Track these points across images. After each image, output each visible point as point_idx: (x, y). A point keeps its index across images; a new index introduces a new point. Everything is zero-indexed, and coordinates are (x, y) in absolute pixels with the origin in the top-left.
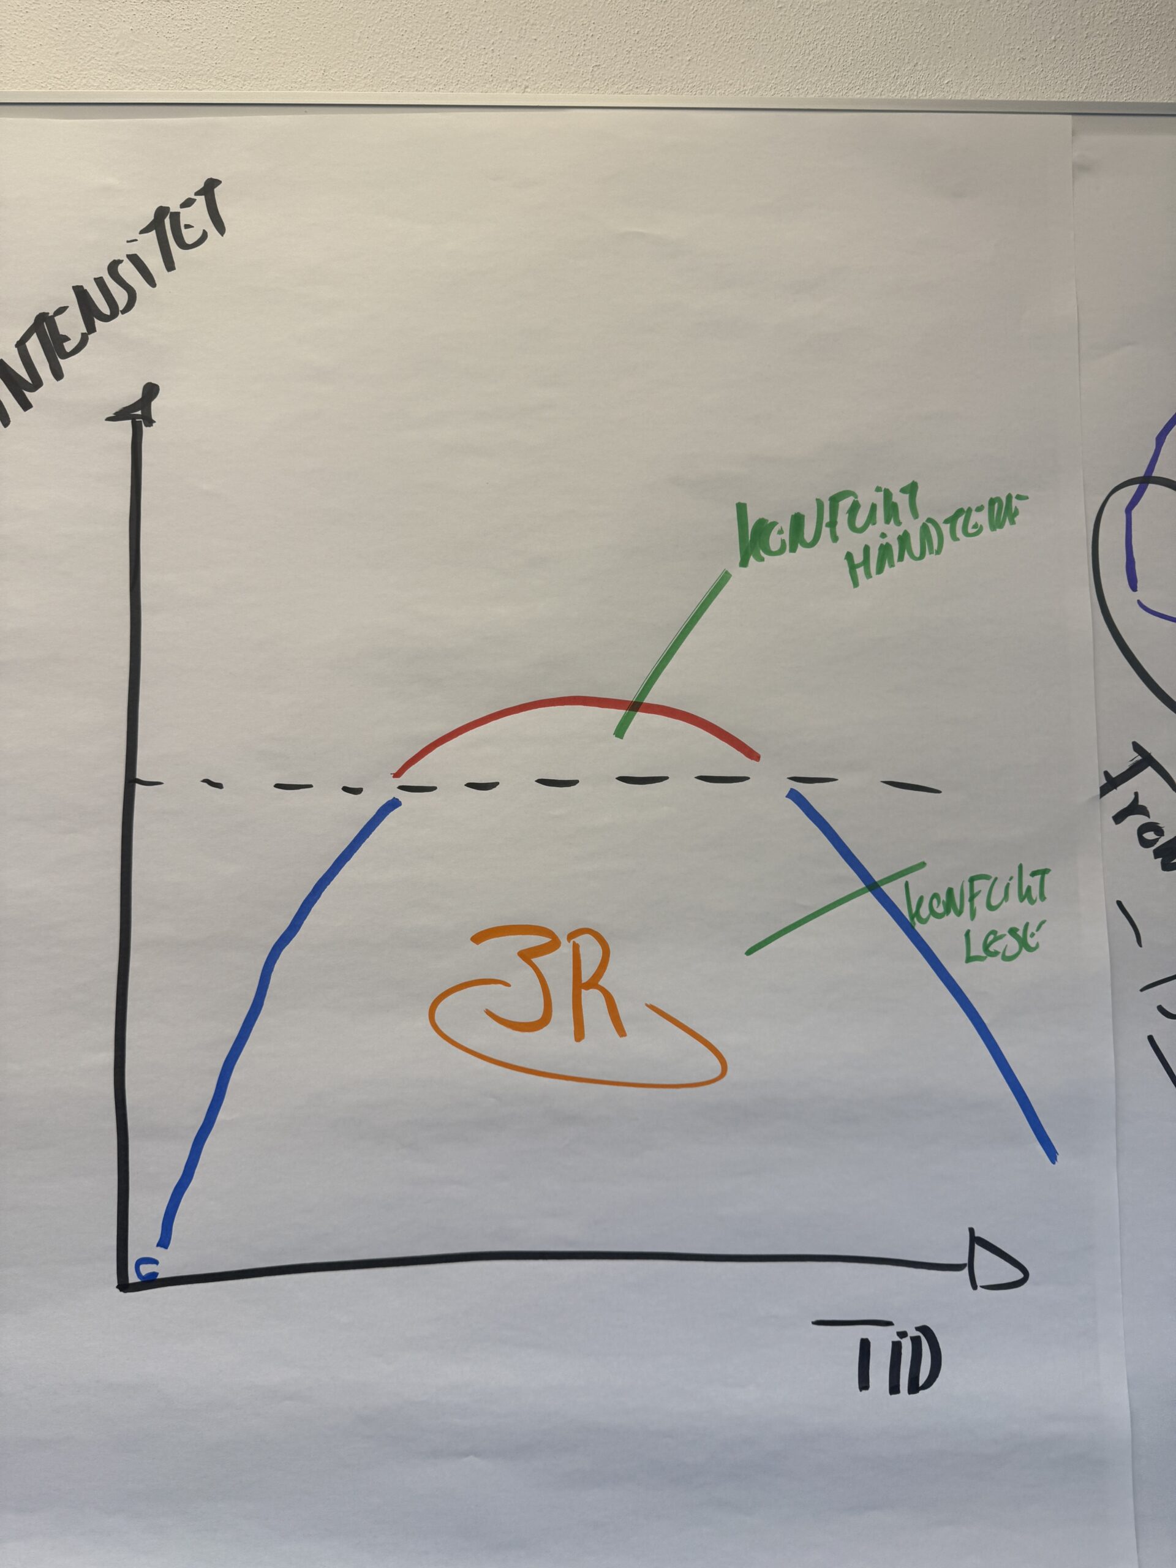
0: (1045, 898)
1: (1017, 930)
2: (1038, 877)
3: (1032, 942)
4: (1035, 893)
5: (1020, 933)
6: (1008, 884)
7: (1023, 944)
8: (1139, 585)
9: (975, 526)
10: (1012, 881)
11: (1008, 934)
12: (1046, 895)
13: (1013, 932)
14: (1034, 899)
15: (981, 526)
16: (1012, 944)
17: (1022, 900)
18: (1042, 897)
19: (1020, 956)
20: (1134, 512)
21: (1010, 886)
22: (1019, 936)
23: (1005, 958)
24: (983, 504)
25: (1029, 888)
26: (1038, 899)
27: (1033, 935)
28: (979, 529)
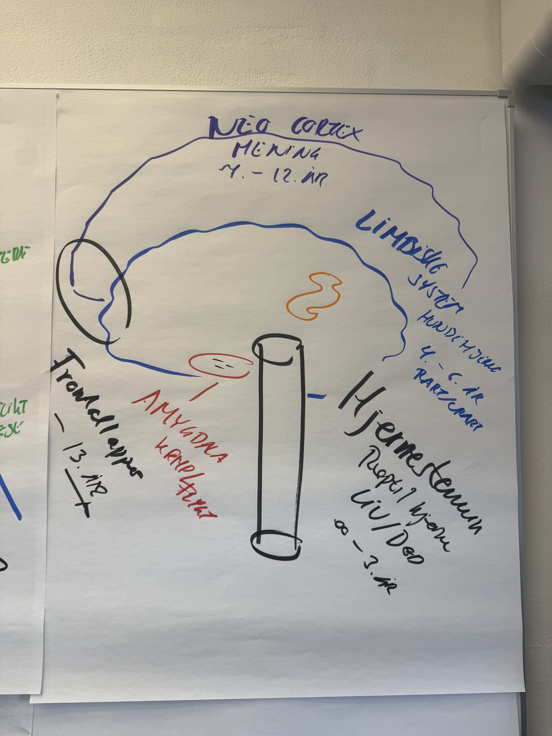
0: (25, 412)
1: (12, 425)
2: (22, 404)
3: (17, 430)
4: (21, 410)
5: (13, 426)
6: (10, 406)
7: (14, 431)
8: (75, 284)
9: (6, 259)
10: (12, 405)
11: (8, 426)
12: (25, 410)
13: (10, 426)
14: (20, 412)
15: (9, 259)
16: (9, 431)
17: (15, 413)
18: (24, 412)
19: (12, 435)
20: (75, 253)
21: (11, 407)
22: (12, 427)
23: (6, 436)
24: (10, 250)
25: (18, 408)
26: (22, 412)
27: (18, 427)
28: (8, 260)
